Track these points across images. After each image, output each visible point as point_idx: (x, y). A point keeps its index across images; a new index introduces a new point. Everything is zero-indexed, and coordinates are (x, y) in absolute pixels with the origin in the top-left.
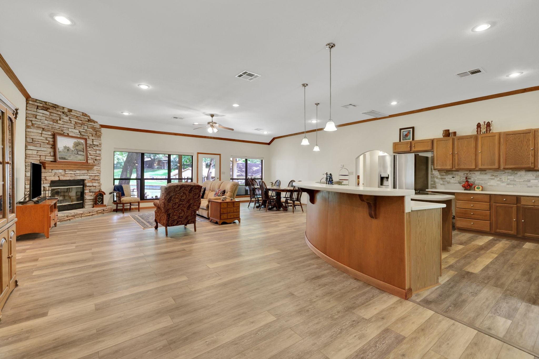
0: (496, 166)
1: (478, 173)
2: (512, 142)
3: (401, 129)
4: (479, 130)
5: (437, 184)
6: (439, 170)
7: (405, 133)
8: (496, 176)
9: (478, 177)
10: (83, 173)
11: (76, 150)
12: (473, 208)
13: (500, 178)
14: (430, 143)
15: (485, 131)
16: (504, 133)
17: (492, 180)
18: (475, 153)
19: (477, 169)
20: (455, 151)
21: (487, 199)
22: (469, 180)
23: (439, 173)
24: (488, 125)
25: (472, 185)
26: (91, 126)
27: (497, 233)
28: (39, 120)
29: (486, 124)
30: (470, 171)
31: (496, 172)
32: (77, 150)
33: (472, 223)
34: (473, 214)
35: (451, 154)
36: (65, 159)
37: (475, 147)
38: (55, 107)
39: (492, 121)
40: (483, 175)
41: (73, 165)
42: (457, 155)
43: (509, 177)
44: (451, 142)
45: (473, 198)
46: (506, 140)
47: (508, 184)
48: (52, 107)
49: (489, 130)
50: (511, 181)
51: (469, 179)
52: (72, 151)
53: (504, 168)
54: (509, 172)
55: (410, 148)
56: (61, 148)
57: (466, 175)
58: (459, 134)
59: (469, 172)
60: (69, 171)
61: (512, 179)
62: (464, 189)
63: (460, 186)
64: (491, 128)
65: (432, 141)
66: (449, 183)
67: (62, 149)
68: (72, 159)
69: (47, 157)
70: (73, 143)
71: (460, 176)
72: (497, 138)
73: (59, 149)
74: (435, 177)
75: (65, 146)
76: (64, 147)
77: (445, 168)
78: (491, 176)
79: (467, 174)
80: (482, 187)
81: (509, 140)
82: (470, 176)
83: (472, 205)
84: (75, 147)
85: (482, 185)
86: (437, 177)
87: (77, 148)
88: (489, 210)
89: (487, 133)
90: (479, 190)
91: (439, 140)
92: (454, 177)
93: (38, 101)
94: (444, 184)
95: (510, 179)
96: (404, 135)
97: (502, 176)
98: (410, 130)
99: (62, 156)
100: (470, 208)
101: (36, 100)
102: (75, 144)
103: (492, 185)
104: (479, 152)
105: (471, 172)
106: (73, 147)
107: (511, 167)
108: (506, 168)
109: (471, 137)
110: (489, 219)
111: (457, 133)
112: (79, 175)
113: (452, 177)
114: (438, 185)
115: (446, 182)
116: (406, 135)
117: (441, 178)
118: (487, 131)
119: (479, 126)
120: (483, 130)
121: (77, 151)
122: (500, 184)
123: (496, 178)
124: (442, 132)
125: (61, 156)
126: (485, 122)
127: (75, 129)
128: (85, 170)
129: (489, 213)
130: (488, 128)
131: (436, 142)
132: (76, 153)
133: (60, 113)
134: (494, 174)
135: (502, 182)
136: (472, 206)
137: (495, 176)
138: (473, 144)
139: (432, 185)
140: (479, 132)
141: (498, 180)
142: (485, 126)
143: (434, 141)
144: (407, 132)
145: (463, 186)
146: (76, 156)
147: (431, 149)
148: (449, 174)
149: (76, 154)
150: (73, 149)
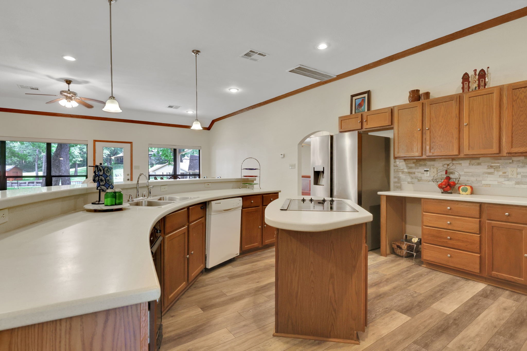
0: (495, 150)
1: (465, 163)
2: (524, 102)
3: (352, 96)
4: (466, 86)
5: (402, 183)
6: (406, 159)
7: (358, 102)
8: (497, 168)
9: (466, 170)
12: (450, 227)
13: (504, 171)
14: (388, 115)
15: (476, 87)
16: (510, 85)
17: (489, 176)
18: (458, 127)
19: (462, 155)
20: (425, 126)
21: (475, 211)
22: (451, 176)
23: (406, 164)
24: (482, 75)
25: (454, 184)
27: (492, 277)
29: (477, 73)
30: (453, 159)
31: (496, 161)
33: (449, 255)
34: (451, 239)
35: (420, 130)
37: (458, 116)
39: (488, 68)
40: (473, 166)
42: (428, 132)
43: (520, 170)
44: (419, 110)
45: (450, 209)
46: (513, 99)
47: (518, 183)
49: (482, 84)
50: (523, 176)
51: (452, 173)
53: (508, 153)
54: (519, 161)
55: (361, 123)
57: (446, 166)
58: (434, 95)
59: (451, 162)
61: (524, 174)
62: (440, 190)
63: (435, 186)
64: (487, 80)
65: (392, 110)
66: (419, 180)
71: (437, 169)
72: (495, 96)
74: (399, 170)
77: (410, 156)
78: (488, 168)
79: (448, 165)
80: (472, 188)
81: (518, 98)
82: (451, 168)
83: (449, 222)
85: (473, 185)
86: (403, 171)
88: (478, 233)
89: (479, 88)
90: (467, 193)
91: (402, 108)
92: (427, 171)
94: (412, 183)
95: (522, 174)
96: (356, 105)
97: (508, 168)
98: (365, 97)
100: (445, 227)
103: (489, 185)
104: (465, 124)
105: (454, 162)
107: (521, 151)
108: (513, 152)
109: (451, 98)
110: (478, 249)
111: (431, 94)
113: (425, 171)
114: (405, 184)
115: (416, 178)
116: (360, 105)
117: (409, 173)
118: (479, 86)
119: (466, 78)
120: (474, 85)
122: (503, 183)
123: (498, 171)
124: (408, 94)
126: (475, 71)
129: (478, 239)
130: (482, 80)
131: (397, 111)
134: (492, 165)
135: (506, 179)
136: (448, 224)
137: (494, 167)
138: (455, 111)
139: (396, 184)
140: (466, 90)
141: (500, 176)
142: (476, 78)
143: (394, 109)
144: (361, 99)
145: (440, 187)
147: (390, 124)
148: (421, 165)
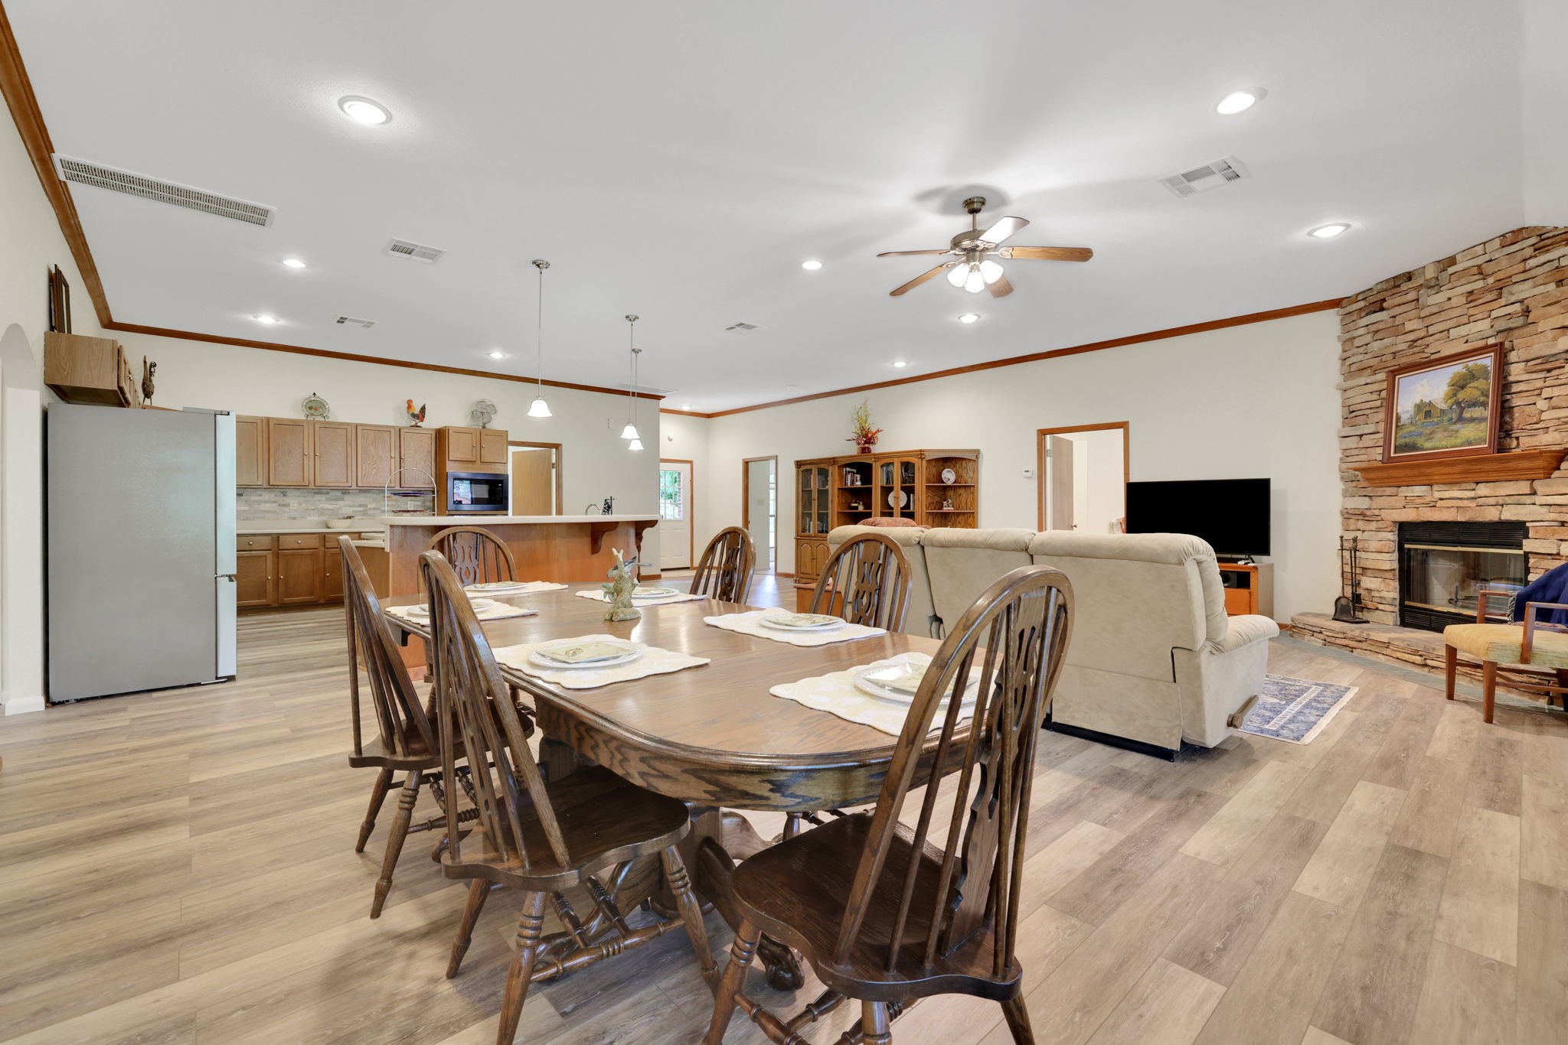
10: (1510, 493)
11: (1454, 407)
26: (1547, 268)
28: (1362, 349)
32: (1458, 403)
36: (1414, 448)
38: (1399, 282)
48: (1389, 293)
52: (1443, 411)
56: (1407, 412)
67: (1408, 415)
68: (1438, 444)
69: (1376, 451)
70: (1448, 380)
73: (1398, 419)
75: (1418, 401)
76: (1416, 405)
84: (1455, 395)
87: (1461, 396)
99: (1407, 440)
102: (1453, 385)
106: (1449, 397)
121: (1459, 410)
125: (1401, 441)
127: (1470, 321)
128: (1514, 481)
132: (1455, 417)
133: (1411, 296)
146: (1452, 431)
149: (1455, 423)
150: (1444, 406)
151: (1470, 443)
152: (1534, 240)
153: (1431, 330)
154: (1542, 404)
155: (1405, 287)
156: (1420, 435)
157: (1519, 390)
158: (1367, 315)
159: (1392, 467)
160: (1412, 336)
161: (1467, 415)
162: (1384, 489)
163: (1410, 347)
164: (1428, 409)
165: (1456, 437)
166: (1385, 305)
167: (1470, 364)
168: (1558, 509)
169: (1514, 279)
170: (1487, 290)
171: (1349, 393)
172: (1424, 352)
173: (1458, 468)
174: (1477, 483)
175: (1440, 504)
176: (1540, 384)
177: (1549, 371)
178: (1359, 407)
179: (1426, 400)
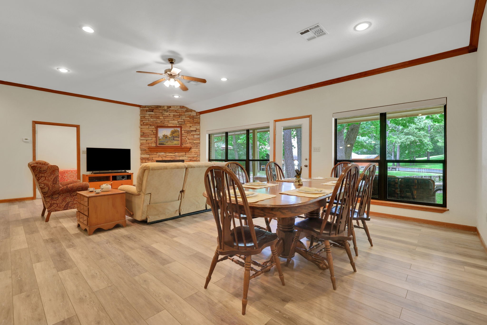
10: (181, 154)
26: (188, 115)
28: (147, 120)
32: (173, 136)
36: (163, 144)
38: (158, 107)
41: (170, 148)
48: (155, 109)
52: (170, 137)
56: (161, 136)
60: (169, 153)
67: (161, 137)
68: (169, 144)
69: (152, 144)
70: (170, 131)
73: (159, 138)
75: (164, 134)
84: (172, 134)
87: (174, 135)
93: (146, 107)
99: (161, 142)
101: (146, 106)
102: (172, 132)
106: (171, 135)
112: (178, 156)
121: (173, 138)
125: (160, 143)
127: (174, 120)
128: (183, 152)
133: (161, 111)
149: (172, 140)
150: (169, 136)
151: (176, 145)
152: (186, 109)
153: (165, 120)
154: (187, 139)
155: (159, 109)
156: (165, 142)
157: (184, 136)
158: (149, 112)
159: (157, 148)
160: (161, 120)
161: (175, 139)
162: (154, 153)
163: (161, 122)
164: (166, 136)
165: (173, 143)
166: (153, 111)
167: (175, 129)
168: (190, 158)
169: (183, 115)
170: (178, 115)
171: (143, 129)
172: (164, 124)
173: (173, 150)
174: (175, 153)
175: (167, 156)
176: (187, 135)
177: (188, 133)
178: (147, 133)
179: (166, 135)
